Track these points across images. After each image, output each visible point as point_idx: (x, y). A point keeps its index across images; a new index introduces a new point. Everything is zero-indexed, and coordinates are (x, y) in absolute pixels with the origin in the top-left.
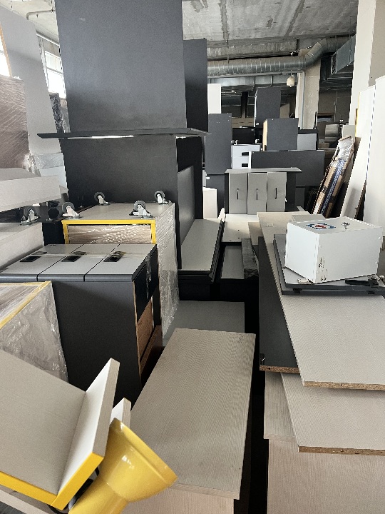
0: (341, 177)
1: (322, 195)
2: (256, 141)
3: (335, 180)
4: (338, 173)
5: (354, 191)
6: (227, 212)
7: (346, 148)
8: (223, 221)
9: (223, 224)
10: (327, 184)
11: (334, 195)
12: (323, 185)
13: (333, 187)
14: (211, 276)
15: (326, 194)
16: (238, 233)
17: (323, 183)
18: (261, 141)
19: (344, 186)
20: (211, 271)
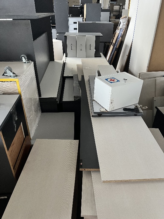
0: (121, 38)
1: (112, 47)
2: (81, 16)
3: (118, 39)
4: (119, 36)
5: (126, 46)
6: (66, 56)
7: (124, 23)
8: (65, 62)
9: (64, 64)
10: (114, 42)
11: (117, 47)
12: (112, 42)
13: (117, 43)
14: (57, 100)
15: (114, 47)
16: (72, 70)
17: (113, 41)
18: (83, 16)
19: (122, 43)
20: (57, 97)
